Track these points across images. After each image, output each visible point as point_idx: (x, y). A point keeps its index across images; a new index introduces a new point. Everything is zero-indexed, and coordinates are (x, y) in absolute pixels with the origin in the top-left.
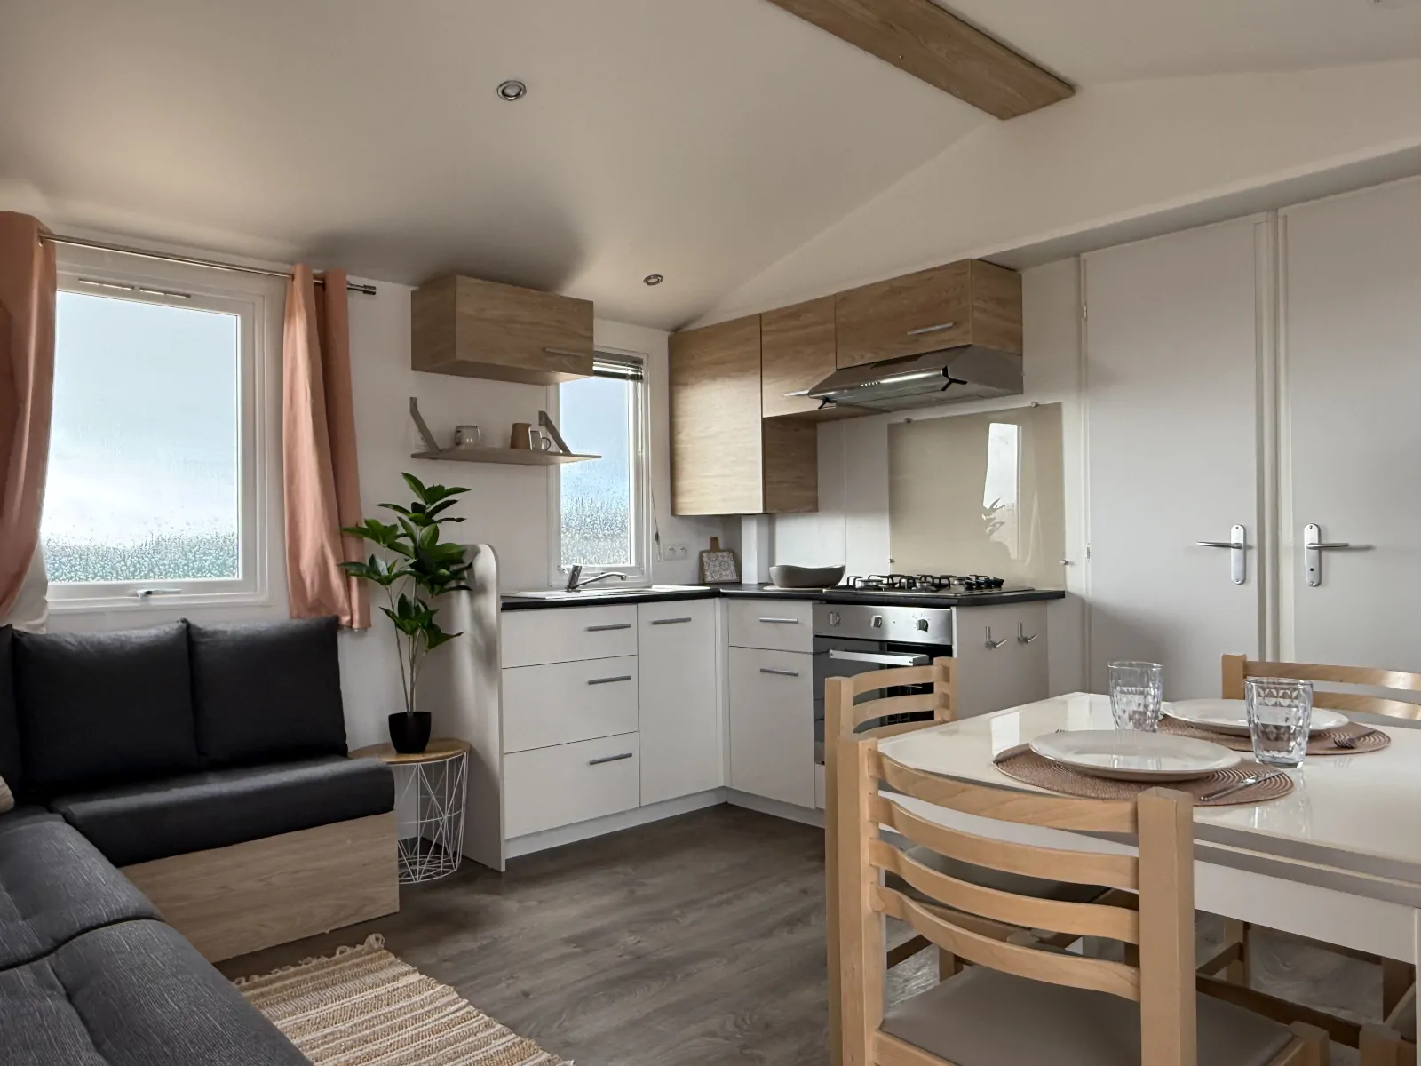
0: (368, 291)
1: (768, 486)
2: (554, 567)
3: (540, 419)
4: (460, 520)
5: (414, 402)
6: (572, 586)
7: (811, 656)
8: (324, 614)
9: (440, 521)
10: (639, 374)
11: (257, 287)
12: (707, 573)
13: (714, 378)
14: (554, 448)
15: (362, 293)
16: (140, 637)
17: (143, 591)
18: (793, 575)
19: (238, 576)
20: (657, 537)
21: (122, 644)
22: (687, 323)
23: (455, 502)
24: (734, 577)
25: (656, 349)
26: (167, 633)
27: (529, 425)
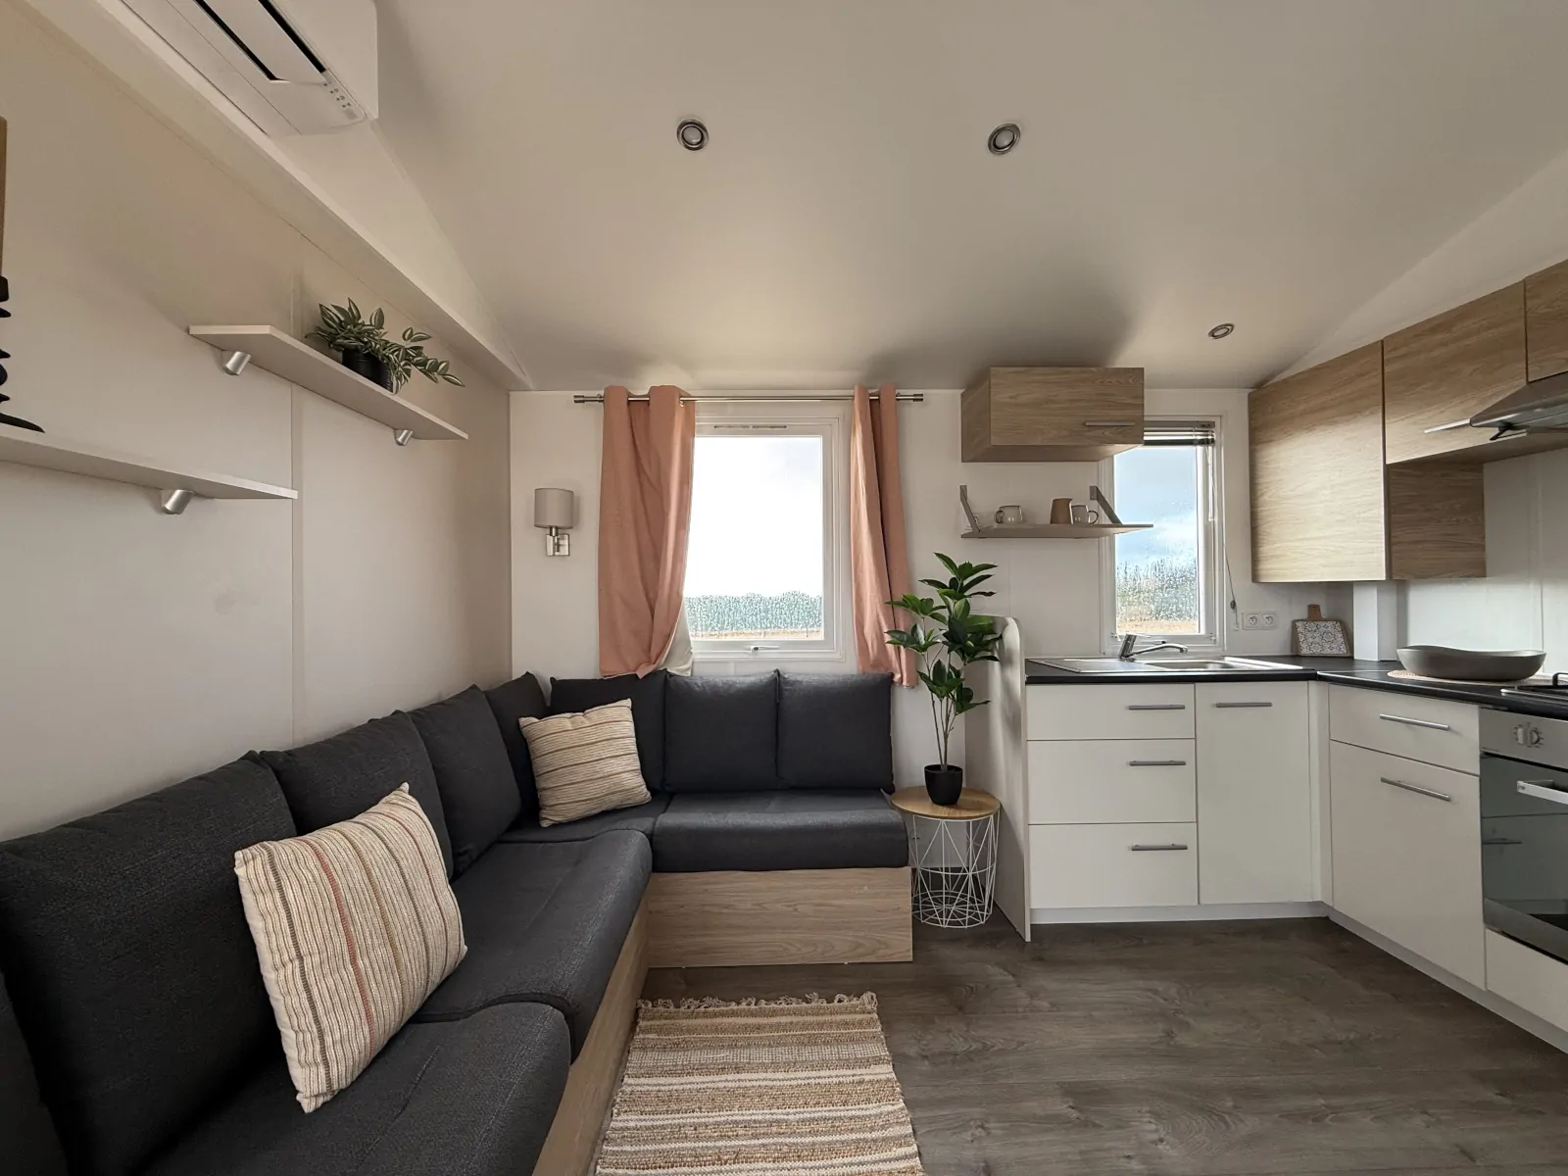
0: (918, 399)
1: (1394, 548)
2: (1106, 634)
3: (1091, 494)
4: (991, 594)
5: (963, 490)
6: (1126, 654)
7: (1477, 779)
8: (882, 671)
9: (970, 596)
10: (1210, 437)
11: (834, 410)
12: (1304, 645)
13: (1310, 427)
14: (1105, 520)
15: (912, 401)
16: (743, 683)
17: (753, 647)
18: (1436, 659)
19: (821, 637)
20: (1233, 605)
21: (730, 686)
22: (1272, 376)
23: (988, 576)
24: (1343, 651)
25: (1234, 410)
26: (761, 681)
27: (1070, 500)
